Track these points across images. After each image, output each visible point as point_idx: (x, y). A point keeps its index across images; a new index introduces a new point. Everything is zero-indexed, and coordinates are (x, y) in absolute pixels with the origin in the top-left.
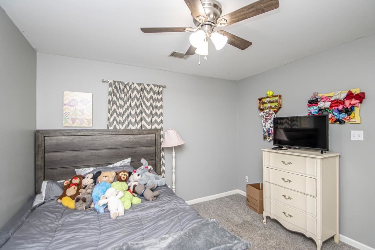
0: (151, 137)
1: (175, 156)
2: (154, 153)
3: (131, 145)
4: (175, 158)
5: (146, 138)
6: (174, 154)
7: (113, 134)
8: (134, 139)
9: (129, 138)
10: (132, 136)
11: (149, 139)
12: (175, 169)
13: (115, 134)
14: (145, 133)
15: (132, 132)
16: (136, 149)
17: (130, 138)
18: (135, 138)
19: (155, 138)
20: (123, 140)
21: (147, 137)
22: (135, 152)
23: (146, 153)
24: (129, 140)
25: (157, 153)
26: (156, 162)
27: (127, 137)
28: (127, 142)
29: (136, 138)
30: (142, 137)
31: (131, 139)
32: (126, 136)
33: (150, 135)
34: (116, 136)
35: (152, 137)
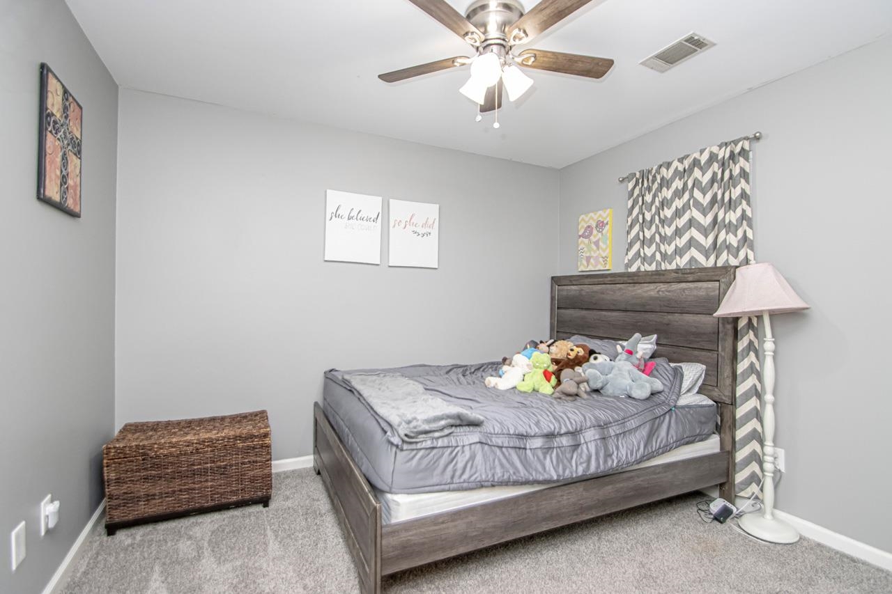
0: (707, 288)
1: (775, 352)
2: (714, 333)
3: (661, 306)
4: (774, 358)
5: (695, 293)
6: (769, 345)
7: (629, 281)
8: (667, 293)
9: (657, 290)
10: (662, 286)
11: (702, 293)
12: (774, 394)
13: (631, 281)
14: (691, 279)
15: (662, 277)
16: (670, 317)
17: (659, 291)
18: (669, 291)
19: (717, 292)
20: (645, 295)
21: (696, 288)
22: (668, 324)
23: (694, 330)
24: (657, 295)
25: (721, 335)
26: (720, 360)
27: (652, 288)
28: (652, 298)
29: (672, 291)
30: (684, 290)
31: (660, 293)
32: (652, 286)
33: (705, 285)
34: (634, 286)
35: (710, 288)
